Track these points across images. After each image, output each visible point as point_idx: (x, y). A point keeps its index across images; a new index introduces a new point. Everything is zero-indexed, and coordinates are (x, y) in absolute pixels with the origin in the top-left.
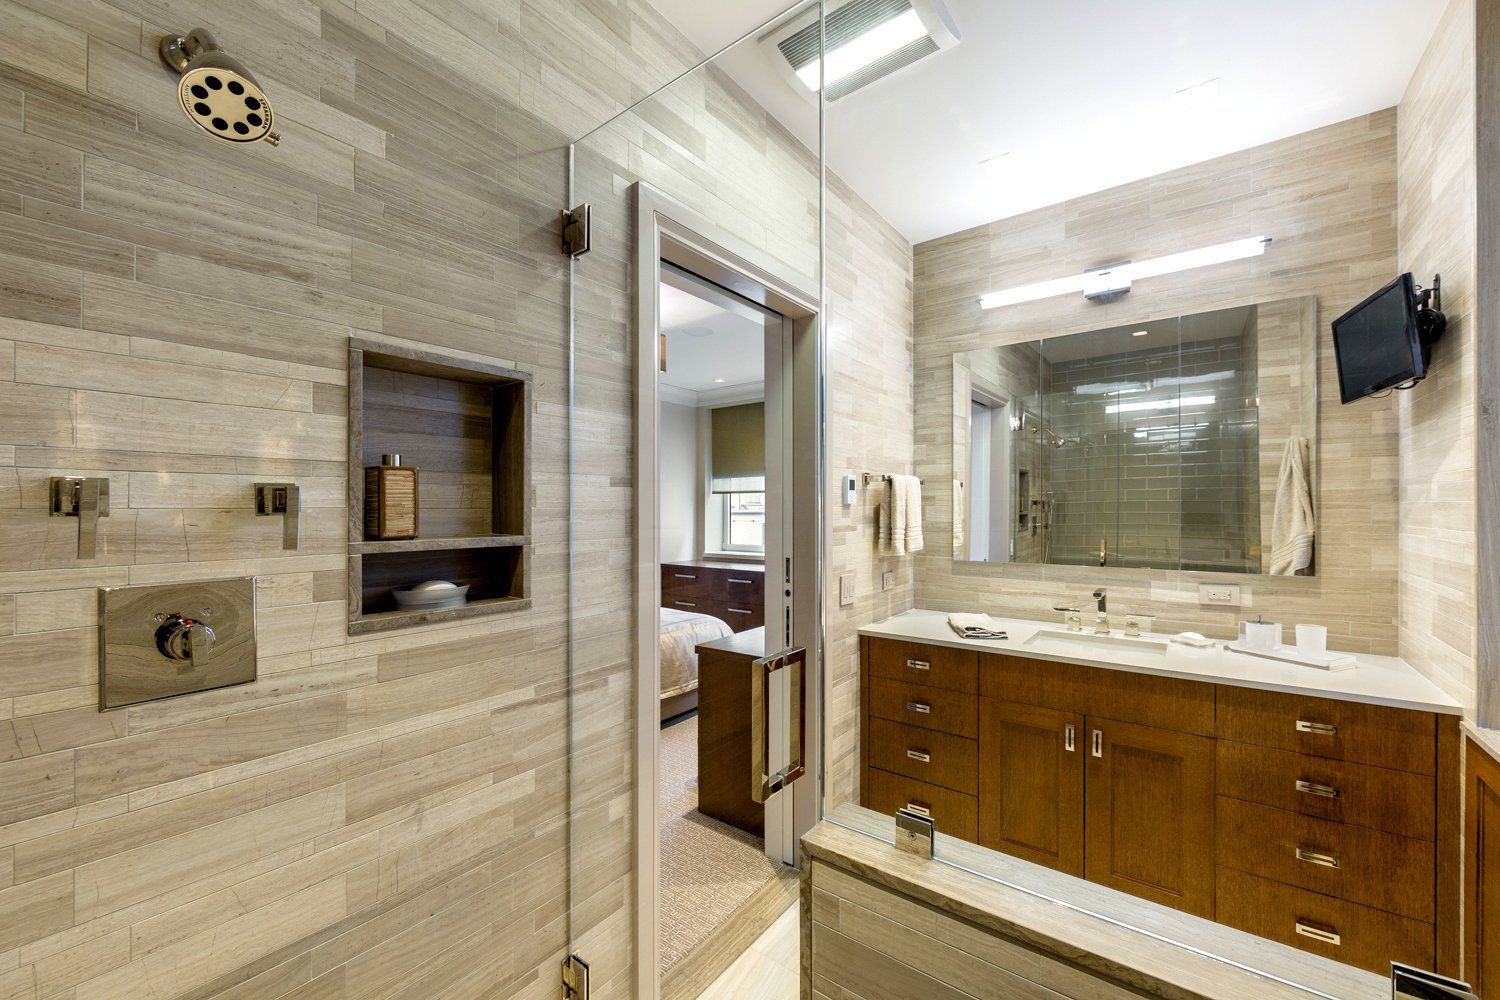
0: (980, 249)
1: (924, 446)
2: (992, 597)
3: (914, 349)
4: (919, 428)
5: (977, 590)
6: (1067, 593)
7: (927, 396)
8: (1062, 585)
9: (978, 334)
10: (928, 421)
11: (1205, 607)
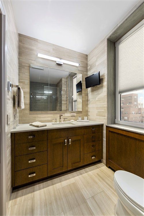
0: (36, 43)
1: (22, 84)
2: (39, 119)
3: (19, 59)
4: (20, 79)
5: (35, 118)
6: (53, 116)
7: (22, 72)
8: (52, 115)
9: (35, 62)
10: (23, 78)
11: (71, 116)
